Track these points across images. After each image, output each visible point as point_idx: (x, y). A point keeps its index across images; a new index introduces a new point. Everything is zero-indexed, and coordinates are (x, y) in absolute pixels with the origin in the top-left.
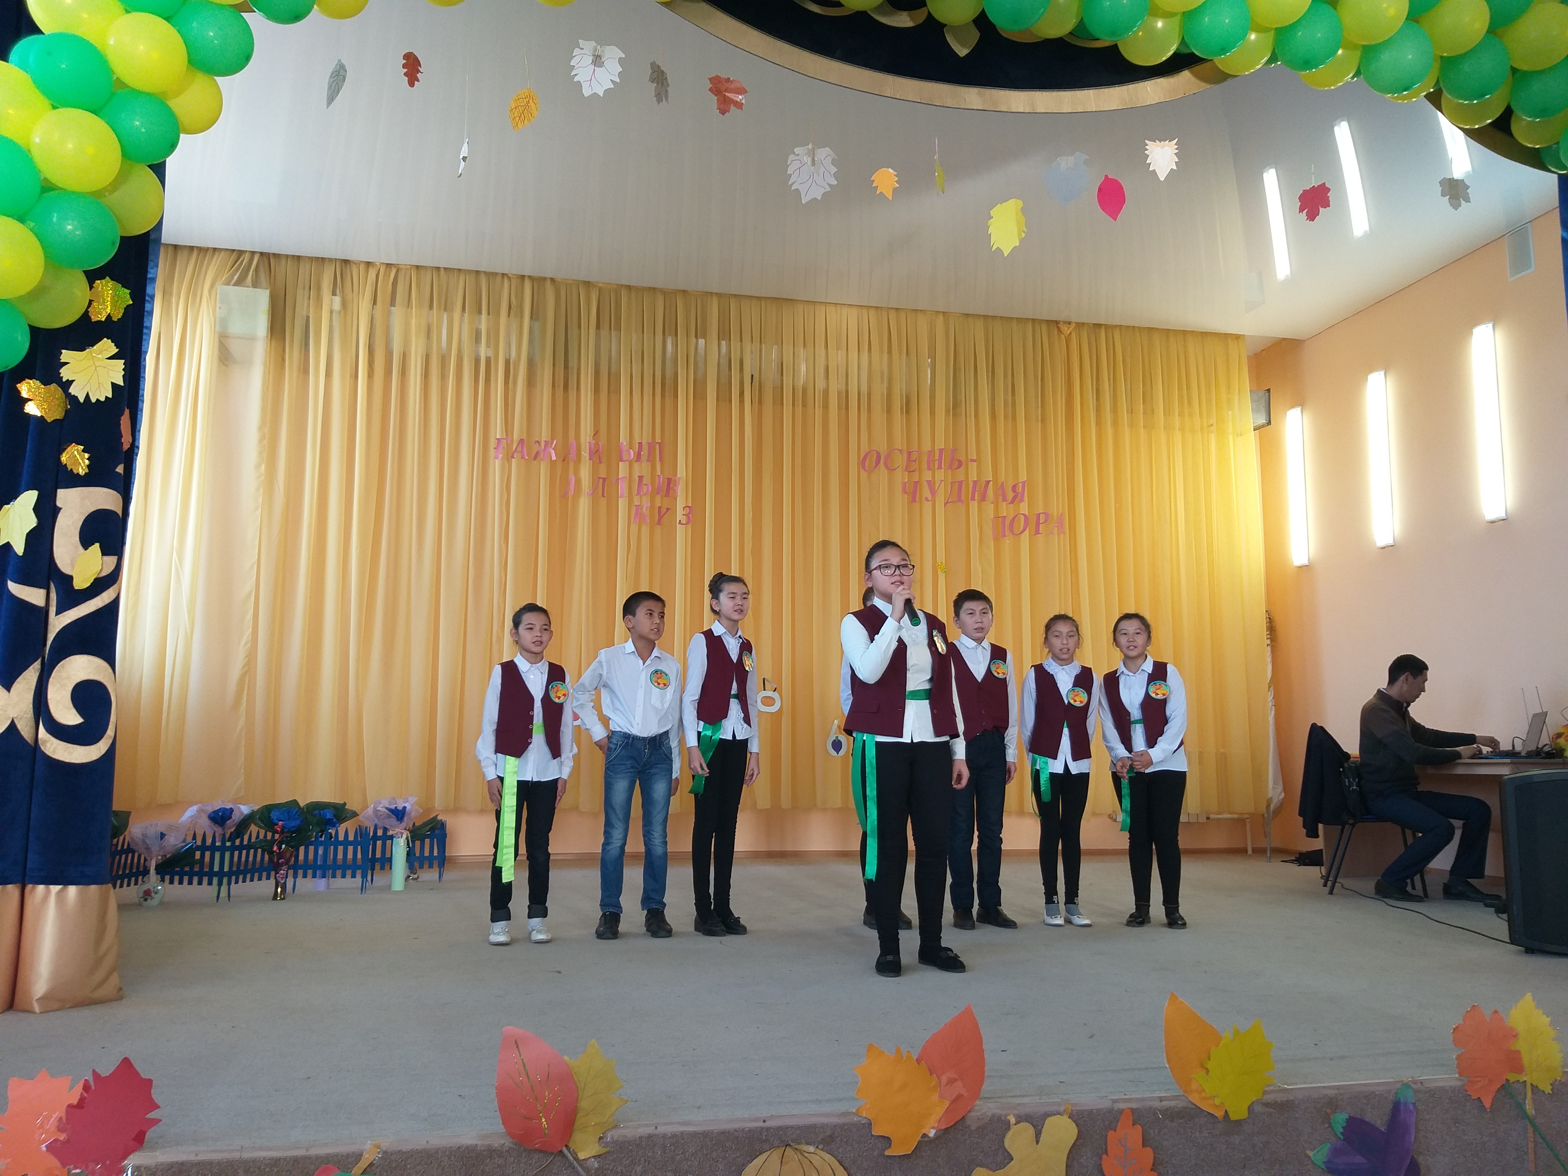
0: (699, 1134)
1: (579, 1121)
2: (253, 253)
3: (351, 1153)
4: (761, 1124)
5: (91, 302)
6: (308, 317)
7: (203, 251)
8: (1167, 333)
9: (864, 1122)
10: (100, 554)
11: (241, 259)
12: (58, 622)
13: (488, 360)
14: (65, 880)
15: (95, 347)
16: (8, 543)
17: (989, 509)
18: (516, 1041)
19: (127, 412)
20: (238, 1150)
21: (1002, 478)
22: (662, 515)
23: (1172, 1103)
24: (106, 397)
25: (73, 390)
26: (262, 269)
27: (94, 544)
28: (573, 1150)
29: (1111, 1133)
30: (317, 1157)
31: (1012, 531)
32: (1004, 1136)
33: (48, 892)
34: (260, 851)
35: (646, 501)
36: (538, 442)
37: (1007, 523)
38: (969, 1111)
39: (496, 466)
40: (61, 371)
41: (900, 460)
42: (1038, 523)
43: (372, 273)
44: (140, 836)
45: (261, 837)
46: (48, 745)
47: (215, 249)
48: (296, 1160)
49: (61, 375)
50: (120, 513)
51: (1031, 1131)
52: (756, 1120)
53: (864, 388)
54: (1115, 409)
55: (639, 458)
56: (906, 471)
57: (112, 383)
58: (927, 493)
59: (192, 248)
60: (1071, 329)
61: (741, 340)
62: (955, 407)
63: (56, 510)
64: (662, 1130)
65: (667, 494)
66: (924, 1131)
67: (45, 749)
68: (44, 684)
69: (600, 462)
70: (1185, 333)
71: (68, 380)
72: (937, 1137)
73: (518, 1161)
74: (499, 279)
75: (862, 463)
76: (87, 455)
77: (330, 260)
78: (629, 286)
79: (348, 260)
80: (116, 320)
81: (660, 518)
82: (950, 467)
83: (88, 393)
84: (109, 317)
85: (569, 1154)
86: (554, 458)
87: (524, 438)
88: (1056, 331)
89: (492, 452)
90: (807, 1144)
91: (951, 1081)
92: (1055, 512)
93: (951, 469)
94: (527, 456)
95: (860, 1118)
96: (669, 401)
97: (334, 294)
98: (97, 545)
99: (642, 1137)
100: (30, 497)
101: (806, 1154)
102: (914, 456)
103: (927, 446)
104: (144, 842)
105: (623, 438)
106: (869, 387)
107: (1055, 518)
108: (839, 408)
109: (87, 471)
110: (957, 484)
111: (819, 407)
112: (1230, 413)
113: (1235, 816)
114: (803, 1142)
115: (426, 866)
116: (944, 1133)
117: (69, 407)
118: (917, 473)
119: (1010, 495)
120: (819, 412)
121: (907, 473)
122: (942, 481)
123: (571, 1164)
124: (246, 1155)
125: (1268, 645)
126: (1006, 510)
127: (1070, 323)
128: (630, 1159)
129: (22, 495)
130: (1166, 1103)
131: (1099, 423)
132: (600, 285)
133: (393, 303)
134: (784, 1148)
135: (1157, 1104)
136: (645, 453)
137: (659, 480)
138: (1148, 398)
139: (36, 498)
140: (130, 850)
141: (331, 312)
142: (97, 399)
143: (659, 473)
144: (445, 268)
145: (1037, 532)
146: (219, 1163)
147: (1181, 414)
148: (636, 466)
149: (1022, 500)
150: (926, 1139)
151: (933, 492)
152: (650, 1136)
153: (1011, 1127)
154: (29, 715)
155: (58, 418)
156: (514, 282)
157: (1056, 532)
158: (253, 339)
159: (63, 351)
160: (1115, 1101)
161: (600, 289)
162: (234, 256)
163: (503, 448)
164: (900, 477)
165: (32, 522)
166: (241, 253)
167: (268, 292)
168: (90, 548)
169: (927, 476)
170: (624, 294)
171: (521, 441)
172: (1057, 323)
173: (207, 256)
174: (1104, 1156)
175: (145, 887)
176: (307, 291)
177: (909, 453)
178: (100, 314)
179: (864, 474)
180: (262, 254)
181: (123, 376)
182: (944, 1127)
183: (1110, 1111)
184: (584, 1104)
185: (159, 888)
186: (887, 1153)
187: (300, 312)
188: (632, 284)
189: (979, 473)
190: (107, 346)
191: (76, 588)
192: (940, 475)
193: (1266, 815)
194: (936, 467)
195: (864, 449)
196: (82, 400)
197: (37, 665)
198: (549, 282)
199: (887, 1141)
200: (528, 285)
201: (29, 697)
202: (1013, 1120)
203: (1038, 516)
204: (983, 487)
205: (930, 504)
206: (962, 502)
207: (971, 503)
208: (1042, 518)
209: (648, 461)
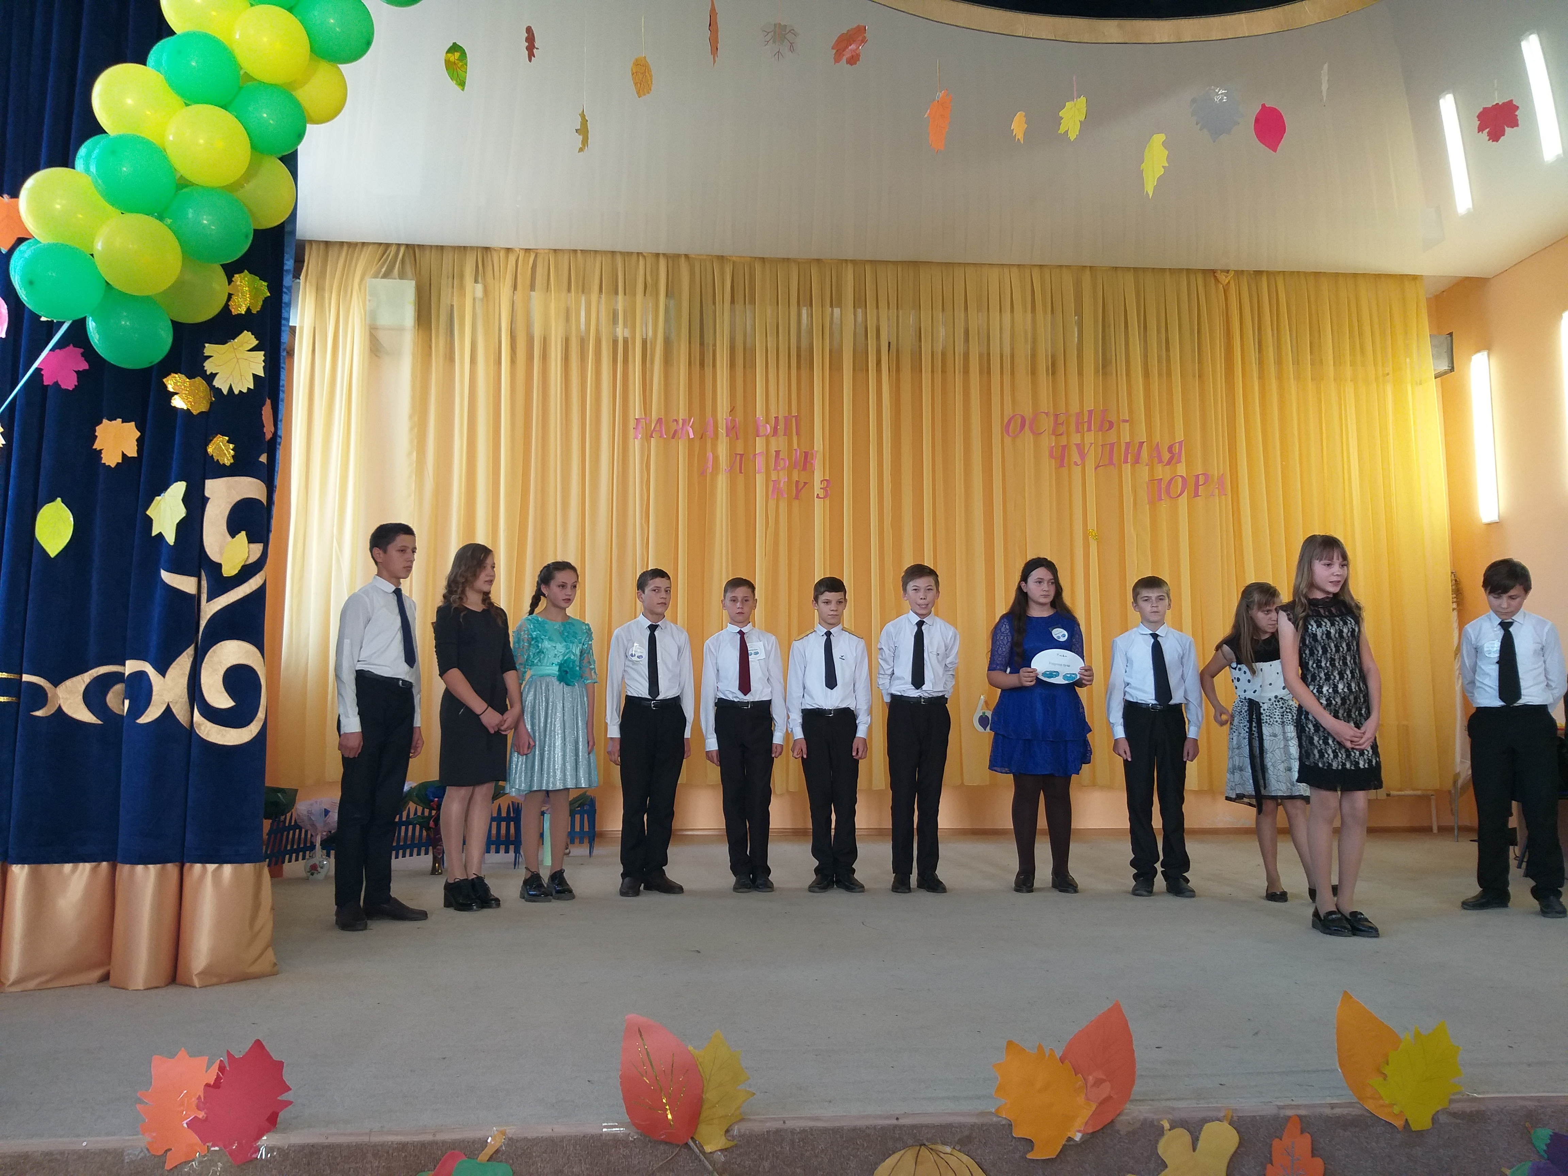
0: (829, 1129)
1: (704, 1114)
2: (399, 245)
3: (477, 1140)
4: (895, 1122)
5: (230, 296)
6: (452, 306)
7: (352, 245)
8: (1336, 276)
9: (1004, 1122)
10: (247, 542)
11: (388, 252)
12: (210, 609)
13: (626, 341)
14: (220, 859)
15: (236, 340)
16: (161, 533)
18: (639, 1029)
19: (268, 402)
20: (366, 1133)
21: (1158, 439)
22: (799, 488)
23: (1345, 1111)
24: (248, 388)
25: (217, 383)
26: (407, 261)
27: (240, 532)
28: (699, 1143)
29: (1276, 1142)
30: (444, 1143)
31: (1168, 493)
32: (1157, 1142)
33: (204, 871)
34: (418, 827)
35: (783, 477)
36: (676, 421)
37: (1163, 486)
38: (1119, 1115)
39: (636, 445)
40: (204, 365)
41: (1046, 424)
42: (1197, 485)
43: (512, 259)
44: (305, 813)
45: (419, 813)
46: (202, 728)
47: (363, 244)
48: (423, 1145)
49: (205, 369)
50: (264, 501)
51: (1187, 1138)
52: (888, 1117)
53: (1007, 350)
54: (1279, 362)
55: (775, 431)
56: (1054, 433)
57: (253, 374)
58: (1076, 457)
59: (342, 244)
60: (1229, 278)
61: (877, 307)
62: (1104, 367)
63: (205, 500)
64: (790, 1124)
65: (804, 469)
66: (1069, 1134)
67: (200, 732)
68: (198, 669)
69: (737, 438)
70: (1355, 276)
71: (212, 373)
72: (1084, 1141)
73: (644, 1151)
74: (635, 257)
75: (1006, 428)
76: (231, 446)
77: (472, 248)
78: (763, 258)
79: (489, 248)
80: (255, 312)
81: (798, 491)
82: (1101, 429)
83: (231, 385)
84: (249, 310)
85: (695, 1147)
86: (692, 436)
87: (663, 417)
88: (1213, 279)
89: (632, 432)
90: (944, 1143)
91: (1098, 1083)
92: (1215, 473)
93: (1101, 431)
94: (666, 435)
95: (1001, 1118)
96: (804, 373)
97: (476, 281)
98: (243, 533)
99: (770, 1131)
100: (178, 489)
101: (942, 1155)
102: (1062, 418)
103: (1075, 408)
104: (310, 819)
105: (760, 413)
106: (1012, 349)
107: (1216, 479)
108: (981, 372)
109: (232, 461)
110: (1108, 446)
111: (960, 372)
112: (1408, 360)
113: (1419, 793)
114: (939, 1141)
115: (577, 841)
116: (1091, 1138)
117: (214, 399)
118: (1064, 437)
119: (1166, 456)
120: (959, 378)
121: (1054, 437)
122: (1092, 444)
123: (697, 1157)
124: (376, 1139)
125: (1454, 609)
126: (1162, 472)
127: (1228, 271)
128: (758, 1153)
129: (172, 487)
130: (1338, 1111)
131: (1261, 377)
132: (734, 258)
133: (532, 287)
134: (918, 1148)
135: (1328, 1111)
136: (781, 427)
137: (796, 454)
138: (1315, 347)
139: (184, 489)
140: (297, 826)
141: (474, 299)
142: (240, 391)
143: (795, 447)
144: (581, 250)
145: (1196, 495)
146: (349, 1146)
147: (1353, 364)
148: (773, 440)
149: (1179, 461)
150: (1072, 1143)
151: (1083, 456)
152: (778, 1131)
153: (1165, 1132)
154: (184, 700)
155: (204, 410)
156: (649, 260)
157: (1217, 494)
158: (401, 329)
159: (207, 345)
160: (1280, 1108)
161: (734, 262)
162: (381, 249)
163: (643, 428)
164: (1047, 441)
165: (181, 512)
166: (388, 245)
167: (413, 283)
168: (237, 536)
169: (1076, 439)
170: (758, 267)
171: (659, 420)
172: (1214, 272)
173: (357, 250)
174: (1269, 1166)
175: (312, 862)
176: (450, 279)
177: (1056, 416)
178: (240, 307)
179: (1008, 440)
180: (407, 245)
181: (264, 367)
182: (1091, 1131)
183: (1276, 1118)
184: (710, 1095)
185: (325, 862)
186: (1029, 1156)
187: (445, 301)
188: (767, 255)
189: (1132, 434)
190: (248, 339)
191: (225, 576)
192: (1090, 437)
193: (1453, 792)
194: (1085, 430)
195: (1008, 412)
196: (225, 392)
197: (190, 651)
198: (683, 259)
199: (1029, 1143)
200: (662, 262)
201: (184, 681)
202: (1167, 1126)
203: (1197, 477)
204: (1136, 450)
205: (1079, 468)
206: (1114, 465)
207: (1123, 465)
208: (1201, 480)
209: (785, 435)
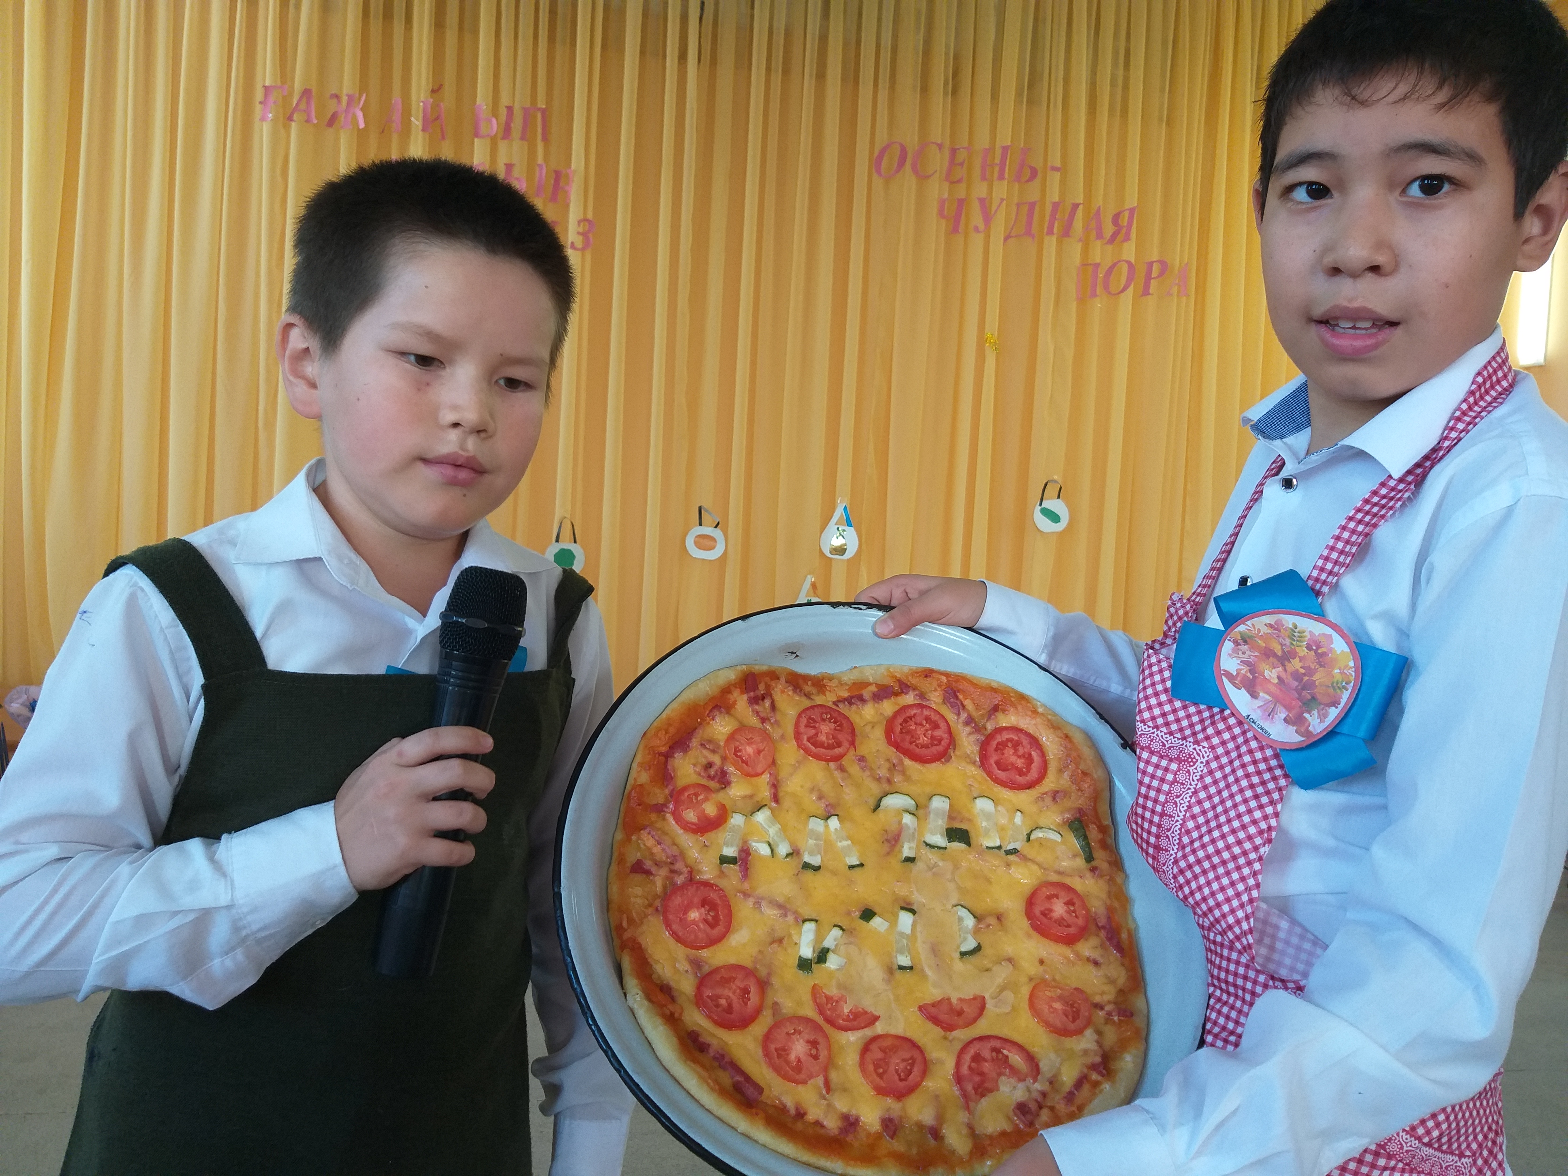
17: (1075, 250)
21: (1098, 201)
31: (1106, 286)
36: (337, 97)
37: (1101, 275)
39: (264, 131)
41: (938, 161)
42: (1148, 278)
53: (887, 40)
55: (507, 131)
56: (947, 180)
58: (977, 219)
62: (1032, 84)
65: (554, 199)
69: (443, 138)
75: (876, 163)
82: (1018, 178)
86: (363, 125)
87: (314, 88)
89: (258, 109)
92: (1176, 263)
93: (1019, 181)
94: (317, 118)
102: (962, 155)
103: (983, 141)
105: (482, 98)
106: (895, 39)
107: (1176, 270)
108: (844, 80)
110: (1027, 205)
111: (811, 76)
118: (963, 186)
119: (1109, 230)
120: (809, 82)
121: (946, 185)
122: (1003, 200)
126: (1101, 253)
136: (517, 127)
137: (541, 172)
145: (1146, 292)
148: (502, 146)
149: (1127, 238)
157: (1176, 294)
163: (277, 102)
164: (937, 189)
169: (980, 190)
171: (307, 93)
177: (954, 152)
179: (878, 182)
189: (1063, 192)
192: (1001, 189)
194: (995, 177)
195: (882, 138)
203: (1150, 265)
204: (1067, 216)
205: (981, 236)
206: (1033, 236)
207: (1047, 239)
208: (1155, 273)
209: (523, 138)
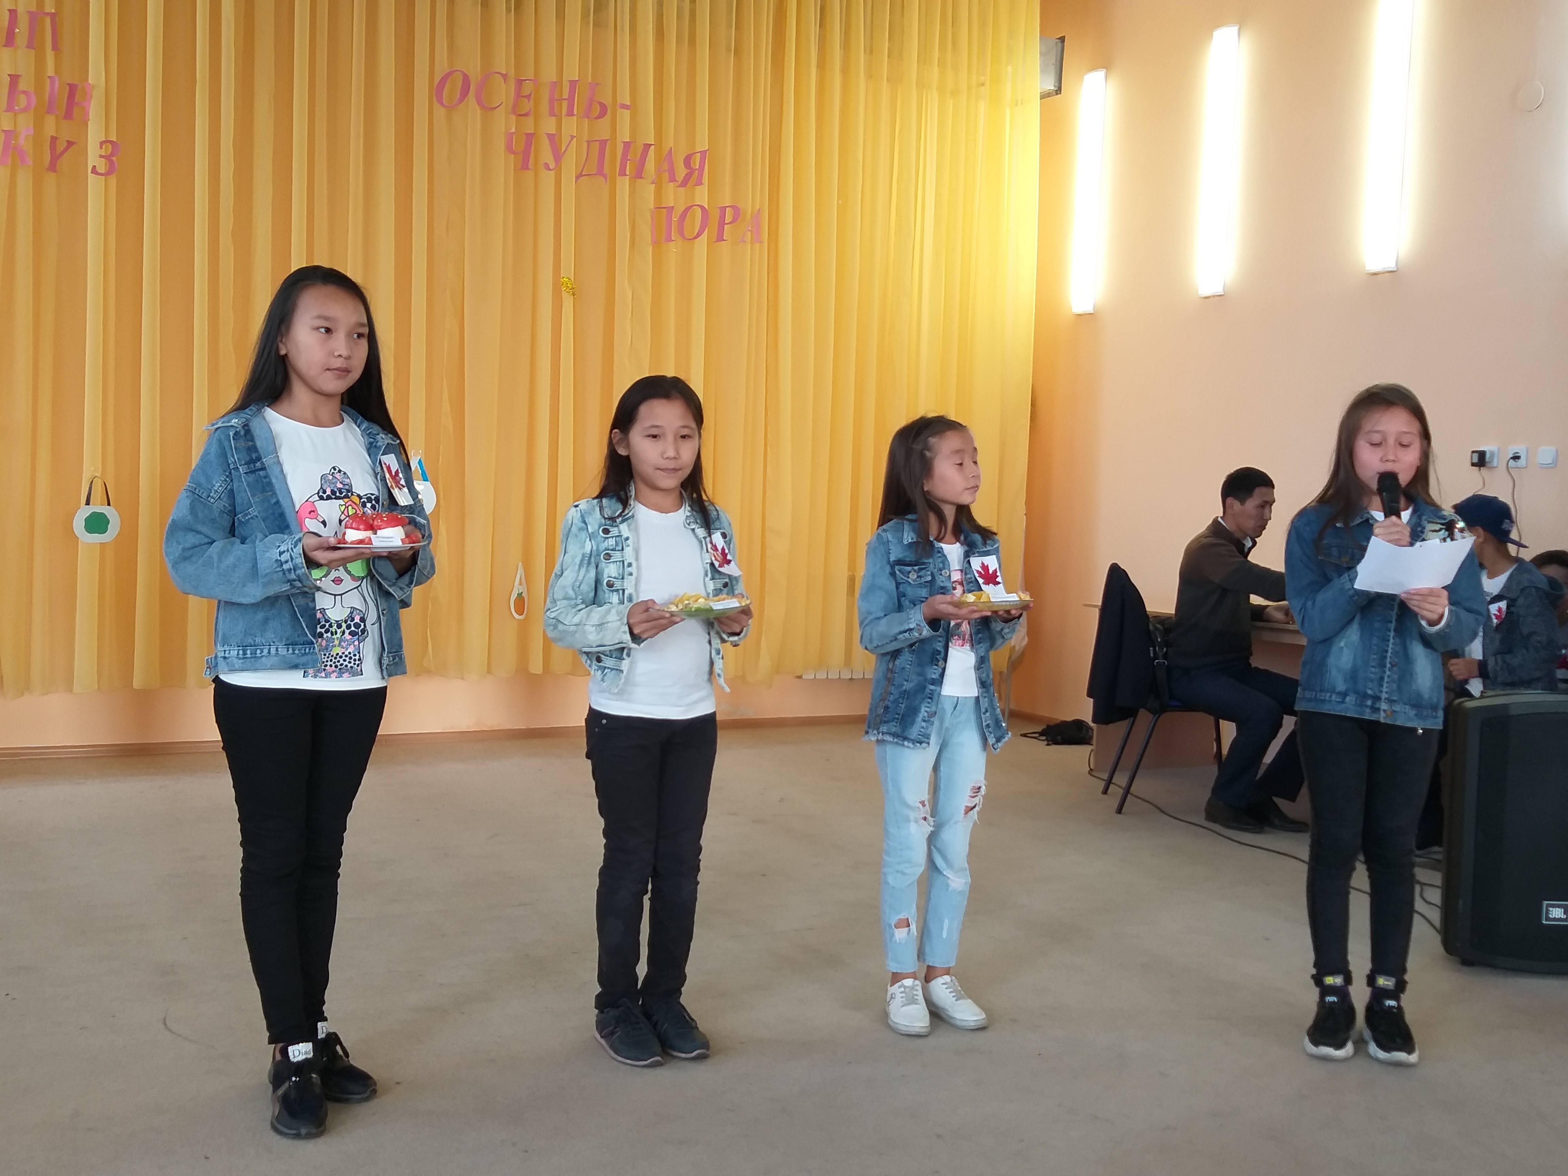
21: (670, 143)
22: (58, 152)
31: (681, 232)
35: (25, 125)
37: (675, 219)
41: (503, 93)
42: (722, 223)
55: (10, 38)
56: (514, 112)
58: (547, 156)
62: (597, 9)
65: (68, 115)
75: (437, 91)
81: (55, 158)
82: (587, 115)
92: (748, 207)
93: (588, 117)
102: (528, 88)
103: (549, 74)
107: (748, 216)
110: (598, 143)
118: (530, 120)
119: (681, 172)
121: (514, 118)
122: (573, 137)
126: (674, 197)
137: (53, 86)
143: (51, 72)
145: (720, 238)
147: (942, 64)
149: (699, 183)
151: (558, 156)
157: (749, 240)
164: (503, 123)
169: (549, 125)
177: (519, 83)
179: (440, 112)
189: (634, 132)
192: (570, 126)
194: (564, 113)
195: (442, 67)
203: (724, 209)
204: (639, 155)
205: (552, 174)
206: (605, 176)
207: (619, 179)
208: (729, 215)
209: (29, 48)
